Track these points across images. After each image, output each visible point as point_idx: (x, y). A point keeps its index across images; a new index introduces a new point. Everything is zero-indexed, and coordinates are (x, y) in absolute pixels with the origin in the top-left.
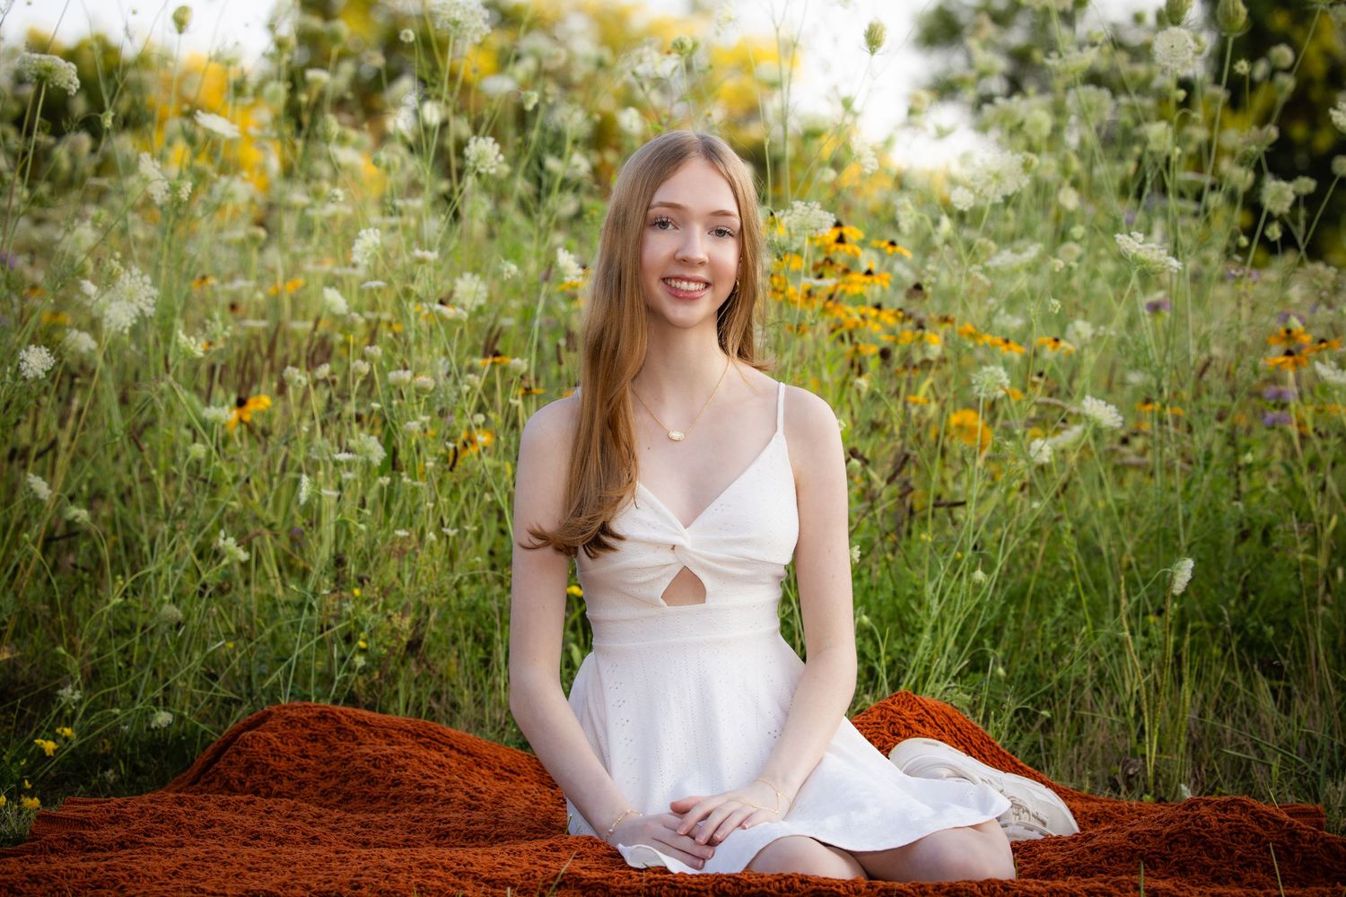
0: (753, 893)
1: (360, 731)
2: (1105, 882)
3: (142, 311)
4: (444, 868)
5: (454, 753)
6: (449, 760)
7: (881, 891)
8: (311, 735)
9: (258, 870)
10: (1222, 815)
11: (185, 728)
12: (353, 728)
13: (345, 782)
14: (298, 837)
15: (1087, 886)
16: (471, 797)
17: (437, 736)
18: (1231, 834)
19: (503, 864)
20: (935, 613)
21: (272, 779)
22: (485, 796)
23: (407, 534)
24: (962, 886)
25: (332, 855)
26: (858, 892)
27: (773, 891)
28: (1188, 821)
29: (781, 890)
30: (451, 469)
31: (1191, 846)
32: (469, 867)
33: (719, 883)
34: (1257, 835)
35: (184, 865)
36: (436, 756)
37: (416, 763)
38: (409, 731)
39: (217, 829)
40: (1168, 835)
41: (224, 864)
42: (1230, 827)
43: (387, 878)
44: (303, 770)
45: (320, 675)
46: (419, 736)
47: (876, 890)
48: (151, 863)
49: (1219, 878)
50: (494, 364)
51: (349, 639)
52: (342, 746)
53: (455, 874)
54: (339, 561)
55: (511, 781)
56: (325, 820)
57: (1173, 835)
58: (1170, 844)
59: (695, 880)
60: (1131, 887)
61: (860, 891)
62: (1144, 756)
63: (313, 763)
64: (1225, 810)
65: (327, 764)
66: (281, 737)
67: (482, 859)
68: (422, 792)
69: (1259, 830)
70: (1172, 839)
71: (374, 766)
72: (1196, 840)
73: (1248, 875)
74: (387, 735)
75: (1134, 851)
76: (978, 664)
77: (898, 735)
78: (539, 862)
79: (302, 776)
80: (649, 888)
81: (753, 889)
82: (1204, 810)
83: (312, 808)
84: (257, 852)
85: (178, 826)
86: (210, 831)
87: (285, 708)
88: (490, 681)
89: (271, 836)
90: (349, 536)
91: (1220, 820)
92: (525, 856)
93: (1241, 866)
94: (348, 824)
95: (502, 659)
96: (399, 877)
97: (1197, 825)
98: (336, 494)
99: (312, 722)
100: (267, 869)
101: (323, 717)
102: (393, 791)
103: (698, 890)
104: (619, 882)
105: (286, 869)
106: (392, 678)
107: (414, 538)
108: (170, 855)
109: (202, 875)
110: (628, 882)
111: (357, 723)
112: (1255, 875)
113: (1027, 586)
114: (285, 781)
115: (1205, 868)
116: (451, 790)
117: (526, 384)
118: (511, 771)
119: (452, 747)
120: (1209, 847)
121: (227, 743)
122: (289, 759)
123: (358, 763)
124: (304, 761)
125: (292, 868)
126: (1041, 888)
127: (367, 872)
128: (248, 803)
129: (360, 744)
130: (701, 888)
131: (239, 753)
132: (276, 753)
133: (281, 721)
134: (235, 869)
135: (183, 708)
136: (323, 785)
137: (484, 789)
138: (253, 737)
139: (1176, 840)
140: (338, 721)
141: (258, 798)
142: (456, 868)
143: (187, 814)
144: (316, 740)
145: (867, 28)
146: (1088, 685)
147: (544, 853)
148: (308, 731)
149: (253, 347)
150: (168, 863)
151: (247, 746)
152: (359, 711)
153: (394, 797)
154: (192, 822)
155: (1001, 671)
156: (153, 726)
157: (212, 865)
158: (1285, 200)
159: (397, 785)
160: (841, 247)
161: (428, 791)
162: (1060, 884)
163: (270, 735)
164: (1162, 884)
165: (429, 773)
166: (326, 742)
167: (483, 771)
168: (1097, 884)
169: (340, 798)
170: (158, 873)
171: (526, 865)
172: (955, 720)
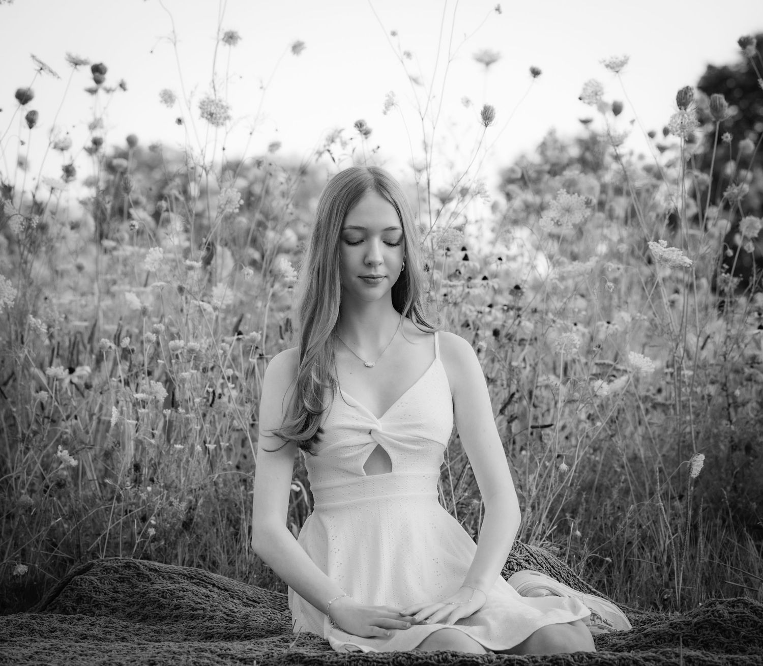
0: (420, 664)
1: (153, 575)
2: (656, 652)
3: (5, 304)
4: (212, 652)
5: (216, 589)
6: (212, 593)
7: (506, 660)
8: (120, 578)
9: (86, 655)
10: (731, 610)
11: (36, 577)
12: (148, 573)
13: (143, 607)
14: (113, 637)
15: (644, 655)
16: (228, 615)
17: (204, 578)
18: (737, 622)
19: (251, 649)
20: (534, 494)
21: (95, 606)
22: (237, 615)
23: (182, 447)
24: (561, 656)
25: (136, 646)
26: (491, 662)
27: (433, 662)
28: (709, 614)
29: (439, 661)
30: (211, 406)
31: (712, 630)
32: (228, 652)
33: (397, 657)
34: (755, 621)
35: (37, 653)
36: (204, 590)
37: (191, 595)
38: (185, 575)
39: (59, 633)
40: (696, 624)
41: (64, 652)
42: (737, 617)
43: (173, 658)
44: (115, 601)
45: (125, 543)
46: (192, 578)
47: (503, 660)
48: (14, 651)
49: (730, 650)
50: (238, 339)
51: (144, 519)
52: (141, 585)
53: (219, 655)
54: (137, 467)
55: (254, 607)
56: (130, 629)
57: (699, 623)
58: (697, 630)
59: (381, 656)
60: (673, 655)
61: (492, 661)
62: (674, 588)
63: (121, 596)
64: (733, 606)
65: (130, 597)
66: (100, 579)
67: (236, 647)
68: (195, 613)
69: (756, 618)
70: (699, 627)
71: (163, 597)
72: (714, 626)
73: (749, 648)
74: (170, 578)
75: (674, 635)
76: (563, 528)
77: (513, 569)
78: (275, 648)
79: (114, 604)
80: (350, 662)
81: (420, 661)
82: (719, 607)
83: (121, 622)
84: (85, 645)
85: (32, 631)
86: (54, 634)
87: (102, 561)
88: (238, 547)
89: (94, 637)
90: (144, 449)
91: (730, 613)
92: (266, 646)
93: (745, 643)
94: (146, 632)
95: (246, 531)
96: (182, 657)
97: (715, 617)
98: (135, 422)
99: (120, 569)
100: (92, 655)
101: (127, 566)
102: (176, 613)
103: (383, 663)
104: (329, 659)
105: (105, 654)
106: (174, 545)
107: (187, 450)
108: (27, 647)
109: (49, 658)
110: (335, 659)
111: (151, 570)
112: (754, 647)
113: (593, 482)
114: (103, 608)
115: (721, 645)
116: (214, 611)
117: (259, 351)
118: (254, 601)
119: (214, 585)
120: (723, 631)
121: (65, 584)
122: (105, 594)
123: (152, 595)
124: (115, 595)
125: (109, 654)
126: (613, 657)
127: (160, 655)
128: (78, 619)
129: (153, 583)
130: (385, 661)
131: (72, 590)
132: (97, 590)
133: (100, 569)
134: (71, 654)
135: (34, 563)
136: (128, 610)
137: (236, 610)
138: (82, 579)
139: (701, 627)
140: (137, 568)
141: (85, 616)
142: (219, 652)
143: (38, 624)
144: (123, 582)
145: (482, 109)
146: (635, 543)
147: (278, 643)
148: (118, 576)
149: (79, 338)
150: (26, 651)
151: (77, 585)
152: (152, 563)
153: (176, 617)
154: (41, 629)
155: (578, 533)
156: (15, 574)
157: (55, 653)
158: (755, 228)
159: (178, 609)
160: (466, 262)
161: (199, 612)
162: (626, 654)
163: (92, 578)
164: (693, 653)
165: (199, 601)
166: (130, 582)
167: (235, 601)
168: (650, 654)
169: (140, 618)
170: (20, 657)
171: (266, 650)
172: (549, 560)
